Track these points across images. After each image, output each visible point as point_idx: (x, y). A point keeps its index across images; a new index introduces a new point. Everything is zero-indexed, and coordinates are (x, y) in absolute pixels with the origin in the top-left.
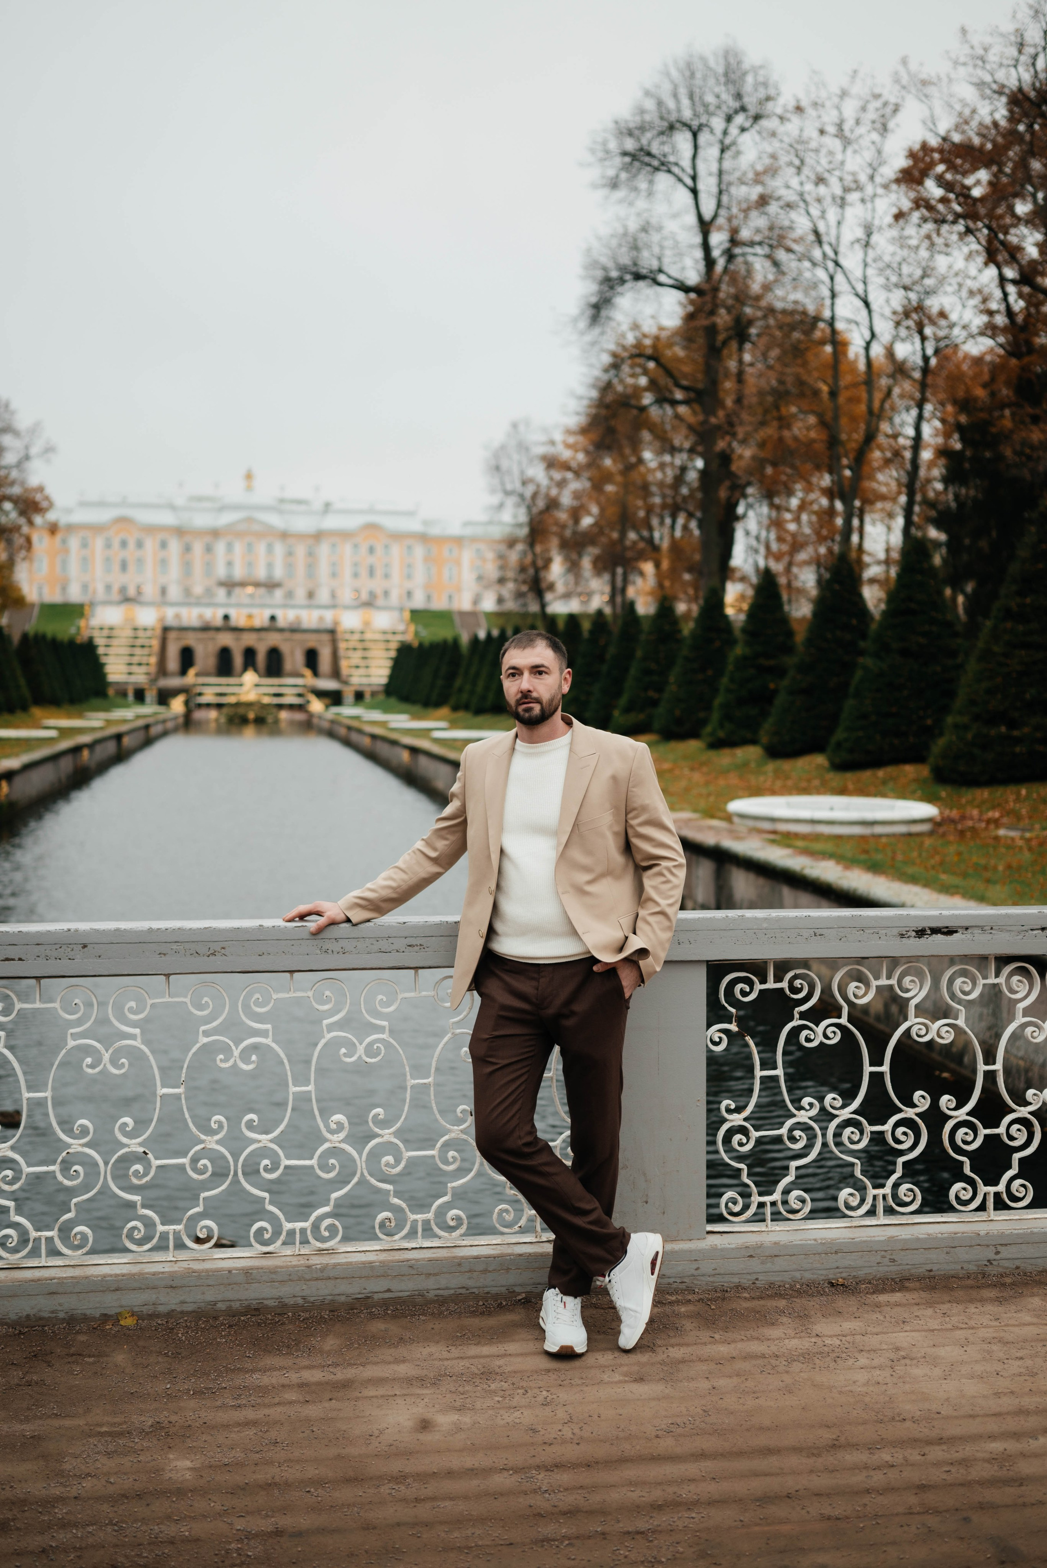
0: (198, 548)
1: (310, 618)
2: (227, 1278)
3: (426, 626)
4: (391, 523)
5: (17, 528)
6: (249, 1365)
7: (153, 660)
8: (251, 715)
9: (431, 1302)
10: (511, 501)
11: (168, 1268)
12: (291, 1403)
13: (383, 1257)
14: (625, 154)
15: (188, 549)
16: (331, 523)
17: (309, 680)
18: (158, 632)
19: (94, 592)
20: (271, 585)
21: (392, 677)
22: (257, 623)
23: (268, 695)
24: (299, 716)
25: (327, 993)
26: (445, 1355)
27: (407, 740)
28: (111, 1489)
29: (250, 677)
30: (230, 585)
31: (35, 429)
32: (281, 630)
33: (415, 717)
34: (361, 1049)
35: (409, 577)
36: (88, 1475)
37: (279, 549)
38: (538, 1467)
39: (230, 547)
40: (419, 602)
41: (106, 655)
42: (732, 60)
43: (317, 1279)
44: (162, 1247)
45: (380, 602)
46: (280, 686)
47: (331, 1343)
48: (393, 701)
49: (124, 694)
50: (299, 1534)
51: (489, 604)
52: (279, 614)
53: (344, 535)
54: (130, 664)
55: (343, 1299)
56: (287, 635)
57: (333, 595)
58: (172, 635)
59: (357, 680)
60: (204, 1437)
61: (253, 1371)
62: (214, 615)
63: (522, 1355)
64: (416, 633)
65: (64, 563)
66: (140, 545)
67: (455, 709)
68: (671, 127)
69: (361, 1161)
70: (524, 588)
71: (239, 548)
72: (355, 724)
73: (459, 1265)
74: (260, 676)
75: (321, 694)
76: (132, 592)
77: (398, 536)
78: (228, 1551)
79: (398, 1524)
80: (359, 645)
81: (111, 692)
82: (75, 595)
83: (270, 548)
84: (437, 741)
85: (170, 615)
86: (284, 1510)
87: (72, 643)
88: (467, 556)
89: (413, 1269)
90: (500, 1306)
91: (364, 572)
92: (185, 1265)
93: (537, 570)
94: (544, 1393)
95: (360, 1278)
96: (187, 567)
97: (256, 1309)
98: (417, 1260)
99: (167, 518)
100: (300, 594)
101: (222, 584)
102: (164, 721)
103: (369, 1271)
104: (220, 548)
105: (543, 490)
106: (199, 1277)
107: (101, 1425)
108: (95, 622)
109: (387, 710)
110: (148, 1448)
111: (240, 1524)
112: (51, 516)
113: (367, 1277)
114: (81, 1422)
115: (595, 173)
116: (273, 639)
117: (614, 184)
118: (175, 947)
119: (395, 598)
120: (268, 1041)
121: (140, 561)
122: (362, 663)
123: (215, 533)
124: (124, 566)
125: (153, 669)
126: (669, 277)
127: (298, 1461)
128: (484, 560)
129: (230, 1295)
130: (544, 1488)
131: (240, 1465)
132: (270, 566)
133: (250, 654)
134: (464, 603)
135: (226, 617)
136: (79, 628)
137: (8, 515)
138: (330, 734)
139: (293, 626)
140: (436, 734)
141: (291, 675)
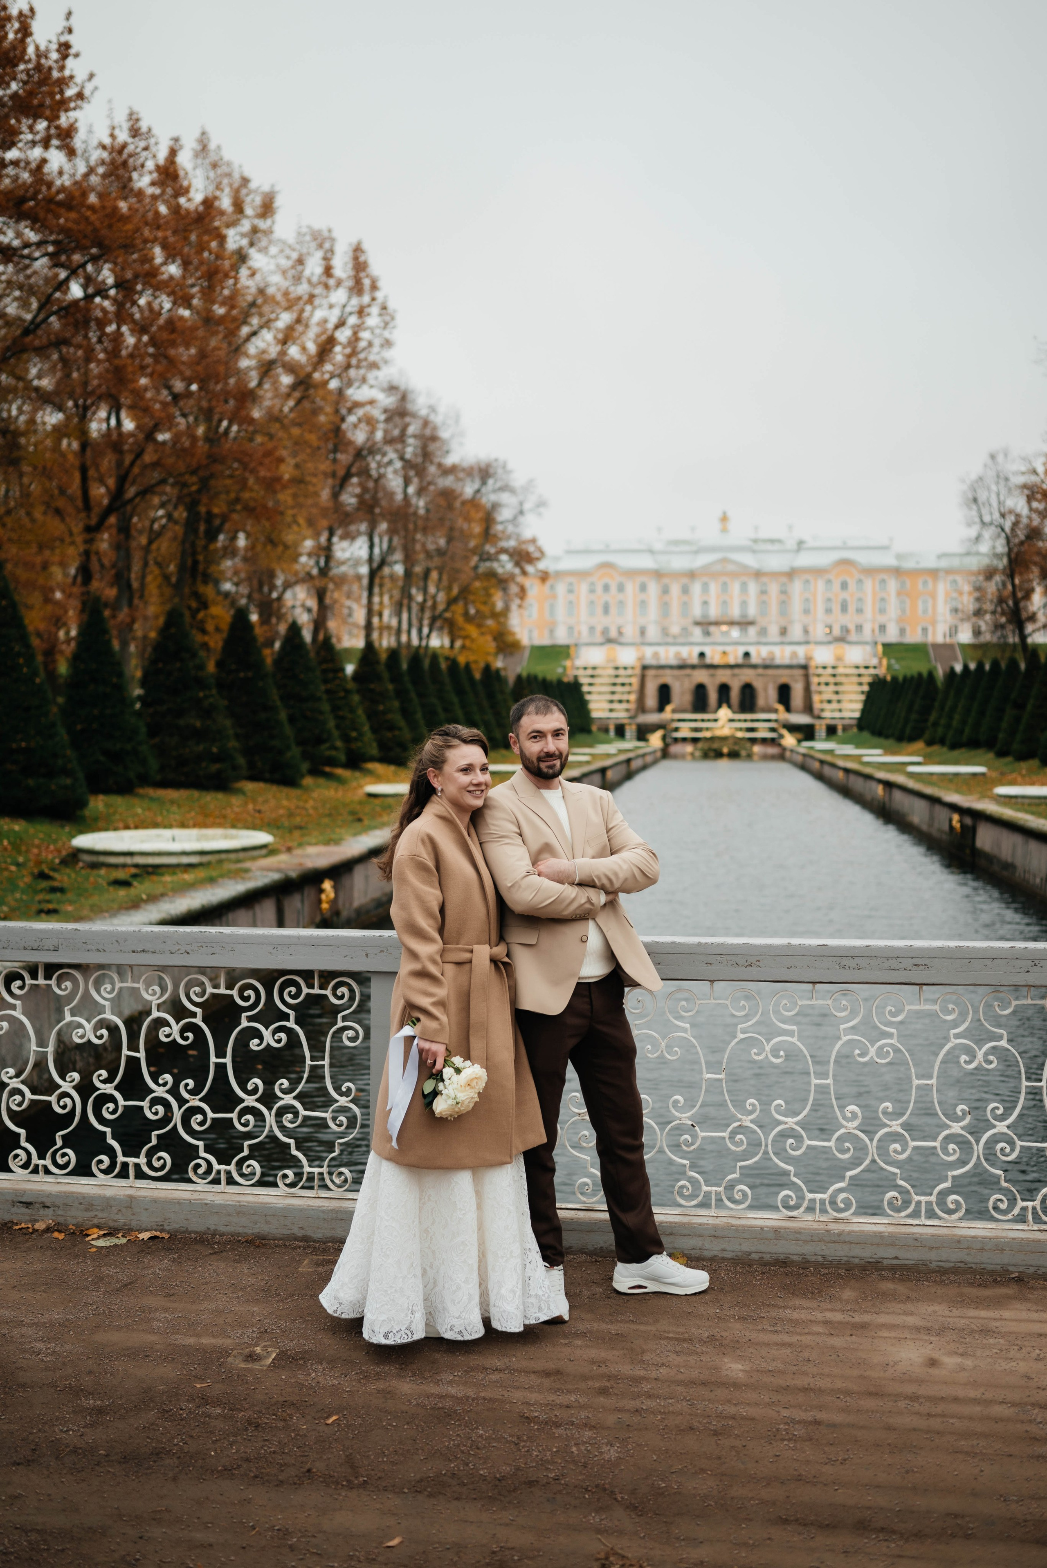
0: (675, 589)
1: (783, 654)
2: (759, 1234)
3: (898, 660)
4: (864, 559)
5: (512, 577)
6: (781, 1303)
7: (633, 697)
8: (725, 750)
9: (934, 1271)
10: (987, 534)
11: (711, 1221)
12: (818, 1334)
13: (891, 1229)
15: (666, 591)
16: (804, 560)
17: (783, 715)
18: (638, 671)
19: (579, 633)
20: (744, 624)
21: (864, 711)
22: (732, 660)
23: (741, 729)
24: (772, 750)
25: (844, 1002)
26: (947, 1313)
27: (881, 775)
28: (680, 1377)
29: (724, 713)
30: (706, 624)
31: (530, 485)
32: (754, 667)
33: (888, 751)
34: (872, 1051)
35: (882, 611)
36: (663, 1364)
37: (753, 588)
38: (1033, 1405)
39: (705, 588)
40: (892, 636)
41: (589, 693)
43: (834, 1242)
44: (705, 1205)
45: (853, 637)
46: (752, 721)
47: (848, 1294)
48: (866, 735)
49: (606, 730)
50: (833, 1426)
51: (965, 636)
52: (752, 650)
53: (818, 572)
54: (611, 701)
55: (857, 1261)
56: (760, 671)
57: (806, 631)
58: (650, 673)
59: (830, 714)
60: (751, 1350)
61: (785, 1307)
62: (690, 654)
63: (1016, 1320)
64: (889, 667)
65: (552, 607)
66: (621, 588)
67: (930, 743)
69: (872, 1148)
70: (1003, 620)
71: (714, 588)
72: (828, 758)
73: (959, 1242)
74: (734, 712)
75: (793, 728)
76: (613, 634)
77: (871, 571)
78: (778, 1430)
79: (914, 1430)
80: (832, 680)
81: (594, 728)
82: (561, 637)
83: (744, 587)
84: (911, 775)
85: (649, 654)
86: (820, 1408)
87: (560, 682)
88: (942, 588)
89: (917, 1241)
90: (995, 1280)
91: (836, 608)
92: (725, 1220)
93: (1016, 603)
94: (1037, 1351)
95: (872, 1244)
96: (665, 607)
97: (784, 1262)
98: (921, 1234)
99: (646, 562)
100: (773, 631)
101: (697, 623)
102: (643, 756)
103: (879, 1240)
104: (696, 588)
105: (1025, 521)
106: (737, 1230)
107: (669, 1332)
108: (579, 663)
109: (858, 745)
110: (707, 1353)
111: (785, 1413)
112: (542, 565)
113: (878, 1245)
114: (653, 1328)
116: (747, 675)
118: (719, 958)
119: (867, 634)
120: (794, 1040)
121: (621, 603)
122: (834, 697)
123: (692, 575)
124: (606, 609)
125: (632, 706)
127: (828, 1376)
128: (961, 593)
129: (763, 1248)
130: (1039, 1420)
131: (782, 1372)
132: (744, 604)
133: (724, 690)
134: (938, 635)
135: (702, 655)
136: (565, 668)
137: (505, 565)
138: (803, 767)
139: (768, 662)
140: (911, 769)
141: (764, 710)
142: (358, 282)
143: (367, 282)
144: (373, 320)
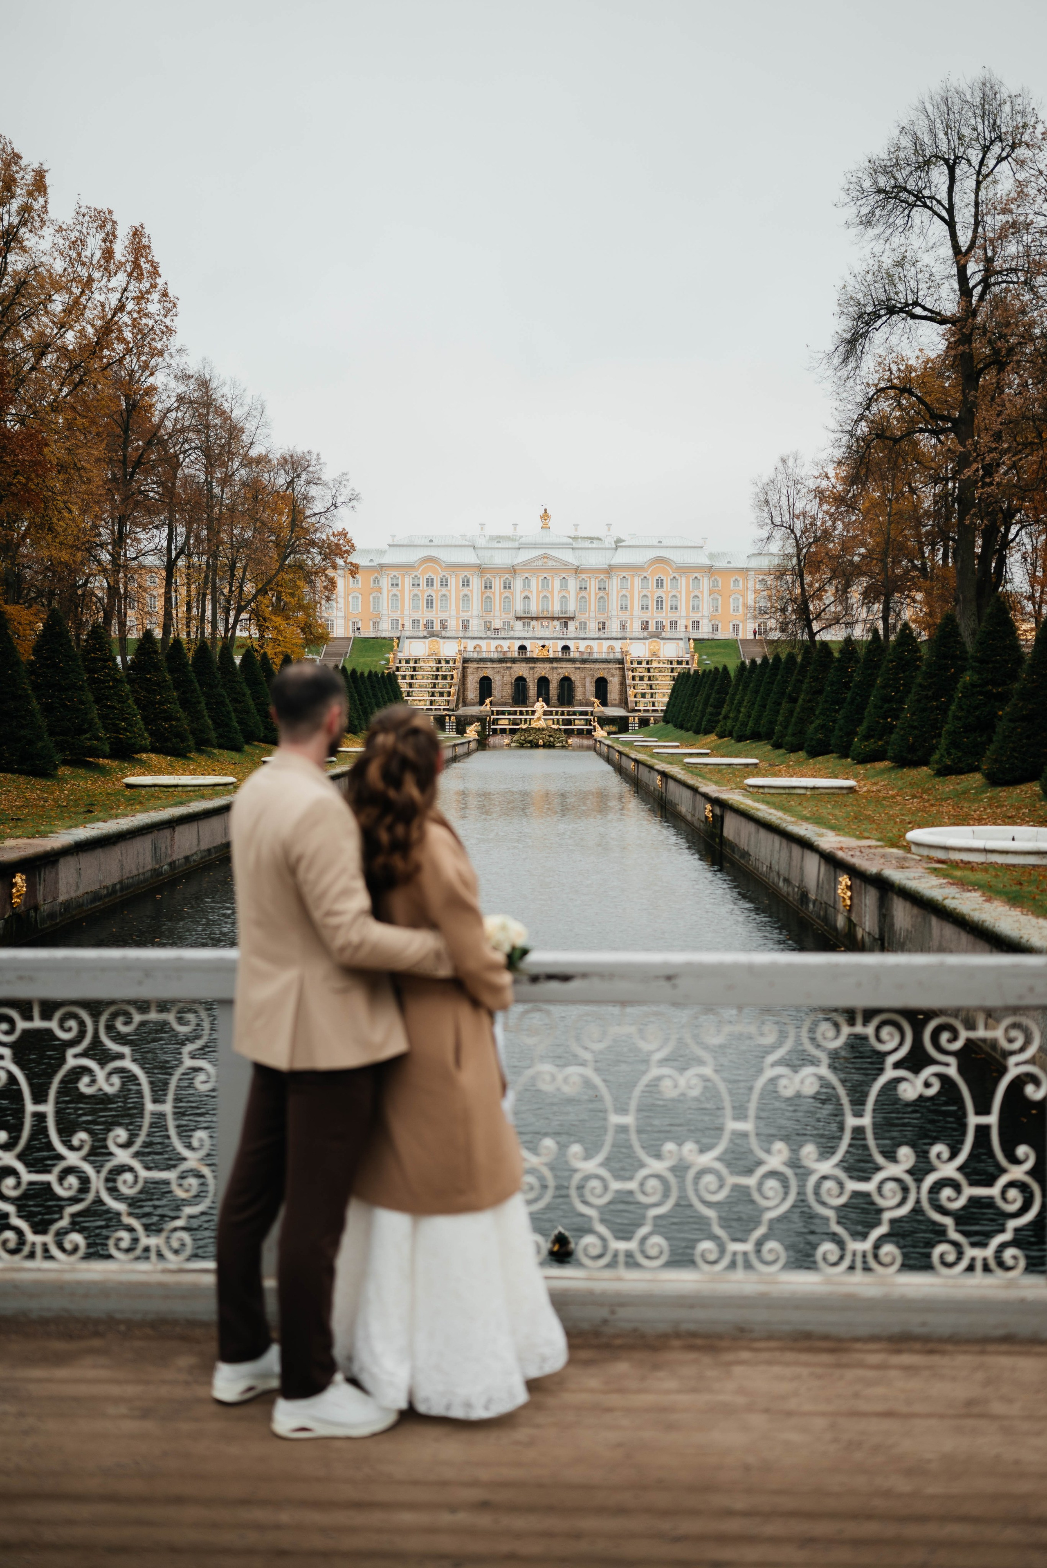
0: (497, 585)
1: (600, 650)
3: (709, 654)
4: (677, 557)
5: (321, 570)
7: (454, 690)
8: (541, 741)
10: (779, 534)
14: (879, 191)
15: (488, 586)
16: (622, 558)
18: (459, 664)
19: (403, 626)
20: (565, 621)
21: (671, 704)
22: (551, 654)
23: (556, 722)
24: (585, 742)
27: (661, 766)
30: (525, 619)
31: (343, 478)
32: (573, 661)
35: (696, 608)
37: (573, 584)
39: (527, 583)
40: (704, 632)
41: (411, 685)
42: (988, 92)
45: (667, 633)
46: (569, 713)
48: (669, 727)
51: (773, 633)
52: (571, 644)
53: (634, 569)
54: (432, 694)
56: (578, 665)
57: (623, 627)
58: (472, 666)
59: (643, 707)
62: (511, 648)
64: (700, 662)
65: (376, 599)
66: (444, 583)
67: (722, 735)
68: (927, 163)
70: (792, 617)
71: (534, 583)
72: (629, 750)
75: (604, 721)
76: (437, 627)
77: (684, 569)
80: (646, 674)
82: (386, 630)
83: (564, 583)
84: (688, 767)
85: (470, 648)
88: (751, 587)
91: (652, 605)
93: (806, 602)
96: (487, 601)
99: (469, 557)
100: (593, 626)
101: (518, 618)
102: (457, 747)
104: (518, 584)
108: (401, 655)
112: (353, 558)
115: (850, 212)
116: (566, 669)
117: (868, 222)
119: (681, 632)
121: (445, 597)
122: (648, 691)
123: (513, 570)
124: (430, 603)
125: (453, 698)
126: (924, 308)
132: (564, 601)
133: (543, 683)
134: (748, 632)
135: (522, 648)
136: (387, 660)
137: (315, 558)
138: (608, 760)
139: (585, 656)
140: (688, 760)
141: (581, 705)
142: (136, 265)
143: (146, 266)
144: (153, 307)
